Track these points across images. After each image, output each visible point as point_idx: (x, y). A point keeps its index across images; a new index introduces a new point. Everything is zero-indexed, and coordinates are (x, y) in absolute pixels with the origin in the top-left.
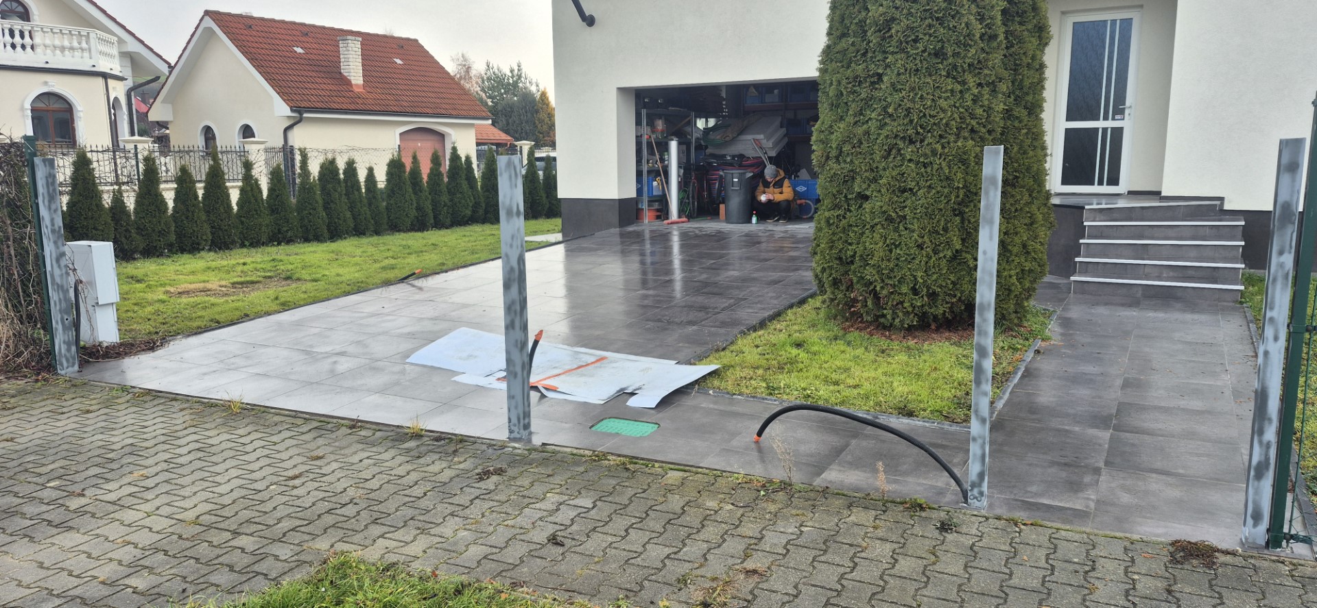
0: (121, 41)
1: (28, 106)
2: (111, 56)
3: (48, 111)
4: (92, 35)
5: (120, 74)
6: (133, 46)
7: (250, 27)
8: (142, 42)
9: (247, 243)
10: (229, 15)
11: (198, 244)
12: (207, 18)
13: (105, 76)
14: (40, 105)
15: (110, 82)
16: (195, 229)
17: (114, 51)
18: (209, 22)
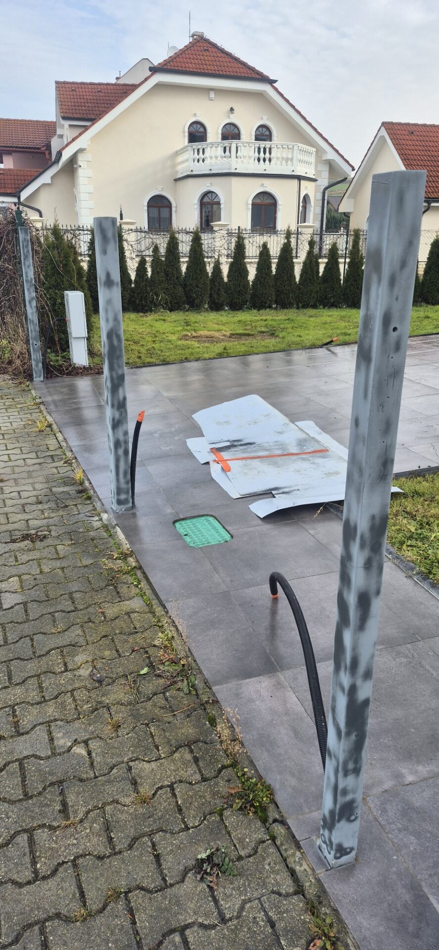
0: (319, 151)
1: (250, 202)
2: (309, 163)
3: (262, 205)
4: (296, 148)
5: (314, 177)
6: (331, 155)
7: (412, 133)
8: (337, 151)
9: (300, 305)
10: (400, 124)
11: (266, 303)
12: (383, 128)
13: (299, 178)
14: (258, 201)
15: (302, 182)
16: (264, 291)
17: (312, 159)
18: (384, 132)
